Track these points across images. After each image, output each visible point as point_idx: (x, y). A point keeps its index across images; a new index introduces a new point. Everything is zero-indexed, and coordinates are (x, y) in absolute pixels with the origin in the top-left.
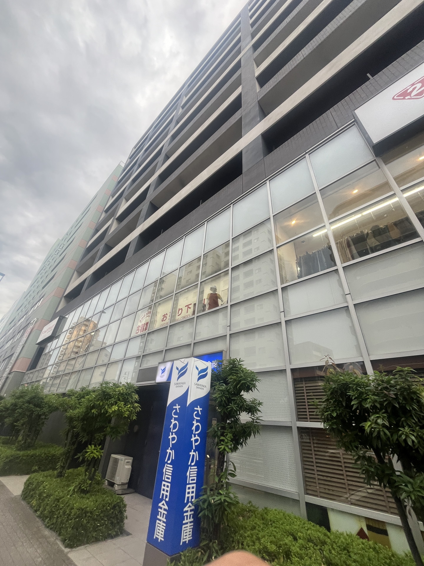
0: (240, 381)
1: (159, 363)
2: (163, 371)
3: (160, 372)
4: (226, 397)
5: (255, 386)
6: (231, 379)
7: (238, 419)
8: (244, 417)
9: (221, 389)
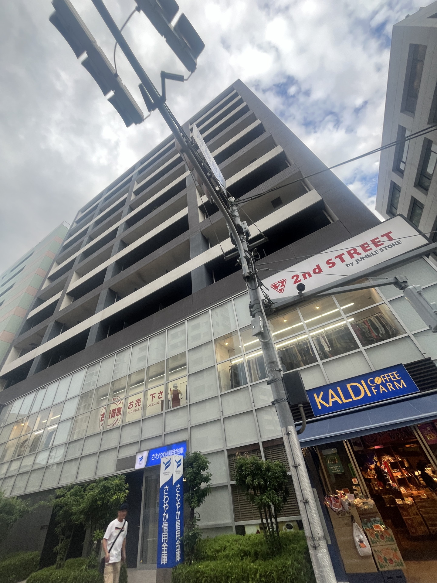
0: (200, 466)
1: (137, 453)
2: (141, 459)
3: (138, 460)
4: (193, 476)
5: (208, 467)
6: (195, 465)
7: (199, 488)
8: (203, 485)
9: (190, 472)
